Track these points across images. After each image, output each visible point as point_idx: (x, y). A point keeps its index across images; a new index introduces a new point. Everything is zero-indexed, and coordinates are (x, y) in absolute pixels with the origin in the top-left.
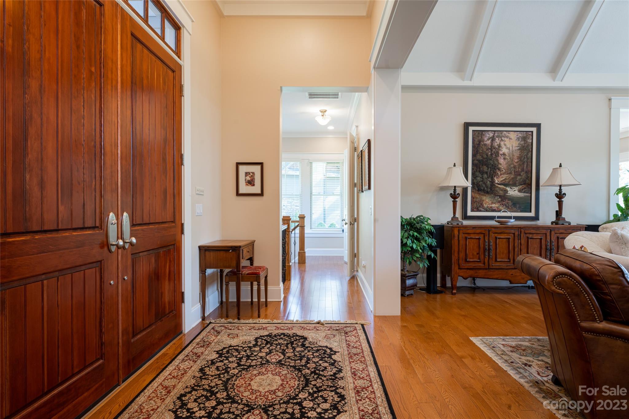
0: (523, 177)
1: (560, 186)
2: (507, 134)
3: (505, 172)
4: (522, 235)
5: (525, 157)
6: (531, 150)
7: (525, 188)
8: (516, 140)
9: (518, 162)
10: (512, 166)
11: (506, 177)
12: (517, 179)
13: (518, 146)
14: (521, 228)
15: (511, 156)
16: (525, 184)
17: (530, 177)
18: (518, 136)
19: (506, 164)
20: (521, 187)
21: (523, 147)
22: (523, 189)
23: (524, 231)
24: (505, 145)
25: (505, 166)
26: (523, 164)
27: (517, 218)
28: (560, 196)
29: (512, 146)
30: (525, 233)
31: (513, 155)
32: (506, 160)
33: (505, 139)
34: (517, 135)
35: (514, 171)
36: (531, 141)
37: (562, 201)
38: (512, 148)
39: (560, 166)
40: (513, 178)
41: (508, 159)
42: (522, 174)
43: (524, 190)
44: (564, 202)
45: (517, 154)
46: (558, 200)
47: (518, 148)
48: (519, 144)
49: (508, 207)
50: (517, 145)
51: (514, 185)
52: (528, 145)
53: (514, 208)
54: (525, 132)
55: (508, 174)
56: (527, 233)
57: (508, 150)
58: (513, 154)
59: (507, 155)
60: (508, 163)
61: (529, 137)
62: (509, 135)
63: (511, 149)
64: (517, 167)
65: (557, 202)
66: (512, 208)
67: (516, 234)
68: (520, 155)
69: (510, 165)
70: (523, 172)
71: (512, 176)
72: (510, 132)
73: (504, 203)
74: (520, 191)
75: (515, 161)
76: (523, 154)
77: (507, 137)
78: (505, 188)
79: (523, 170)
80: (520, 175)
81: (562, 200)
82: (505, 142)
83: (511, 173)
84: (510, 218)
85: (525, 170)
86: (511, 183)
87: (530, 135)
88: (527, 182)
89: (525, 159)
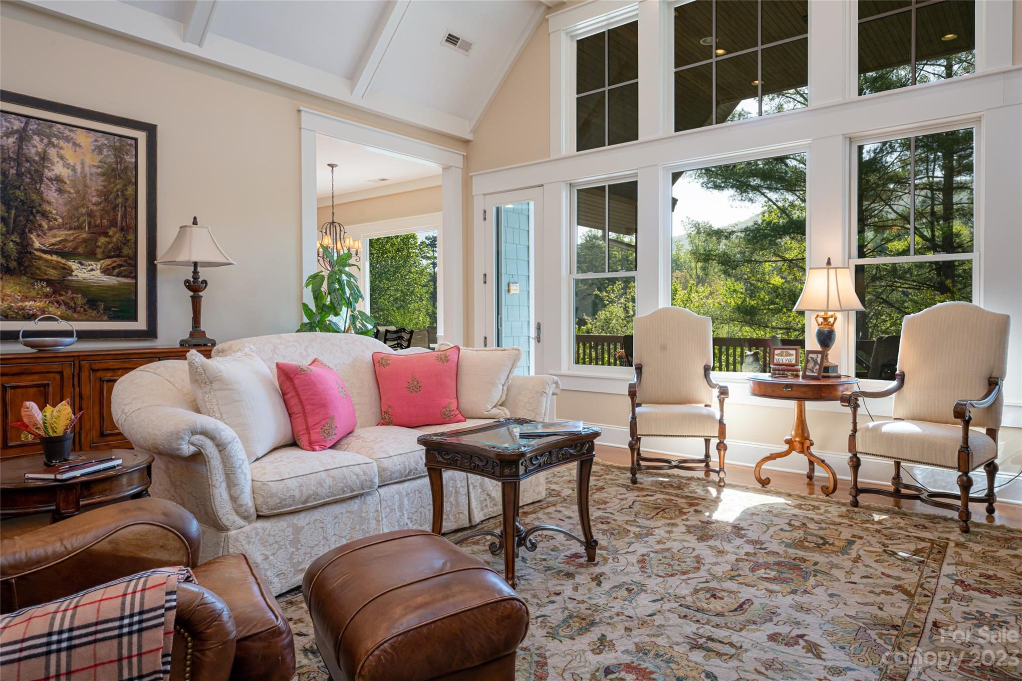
0: (115, 240)
1: (195, 266)
2: (67, 132)
3: (63, 224)
4: (84, 375)
5: (118, 195)
6: (133, 180)
7: (120, 266)
8: (93, 151)
9: (99, 204)
10: (84, 211)
11: (67, 235)
12: (99, 244)
13: (98, 167)
14: (81, 358)
15: (80, 187)
16: (118, 256)
17: (133, 241)
18: (99, 144)
19: (65, 204)
20: (108, 262)
21: (113, 170)
22: (114, 268)
23: (90, 364)
24: (62, 157)
25: (63, 209)
26: (115, 208)
27: (83, 335)
28: (195, 287)
29: (83, 164)
30: (93, 370)
31: (86, 186)
32: (66, 195)
33: (62, 143)
34: (96, 141)
35: (89, 223)
36: (133, 160)
37: (200, 298)
38: (83, 167)
39: (195, 222)
40: (85, 241)
41: (70, 192)
42: (111, 233)
43: (116, 271)
45: (97, 184)
46: (192, 294)
47: (100, 170)
48: (100, 162)
49: (75, 309)
50: (96, 164)
51: (91, 255)
52: (126, 168)
53: (90, 311)
54: (117, 138)
55: (70, 229)
56: (98, 370)
57: (70, 171)
58: (85, 182)
59: (68, 182)
60: (70, 202)
61: (128, 150)
62: (72, 135)
63: (79, 170)
64: (98, 214)
65: (190, 299)
66: (85, 310)
67: (68, 372)
68: (105, 187)
69: (77, 209)
70: (113, 229)
71: (84, 235)
72: (74, 129)
73: (62, 298)
74: (106, 271)
75: (90, 201)
76: (112, 185)
77: (67, 139)
78: (63, 261)
79: (114, 223)
80: (105, 234)
81: (200, 294)
82: (61, 151)
83: (80, 227)
84: (68, 334)
85: (119, 222)
86: (80, 250)
87: (130, 145)
88: (126, 251)
89: (120, 200)
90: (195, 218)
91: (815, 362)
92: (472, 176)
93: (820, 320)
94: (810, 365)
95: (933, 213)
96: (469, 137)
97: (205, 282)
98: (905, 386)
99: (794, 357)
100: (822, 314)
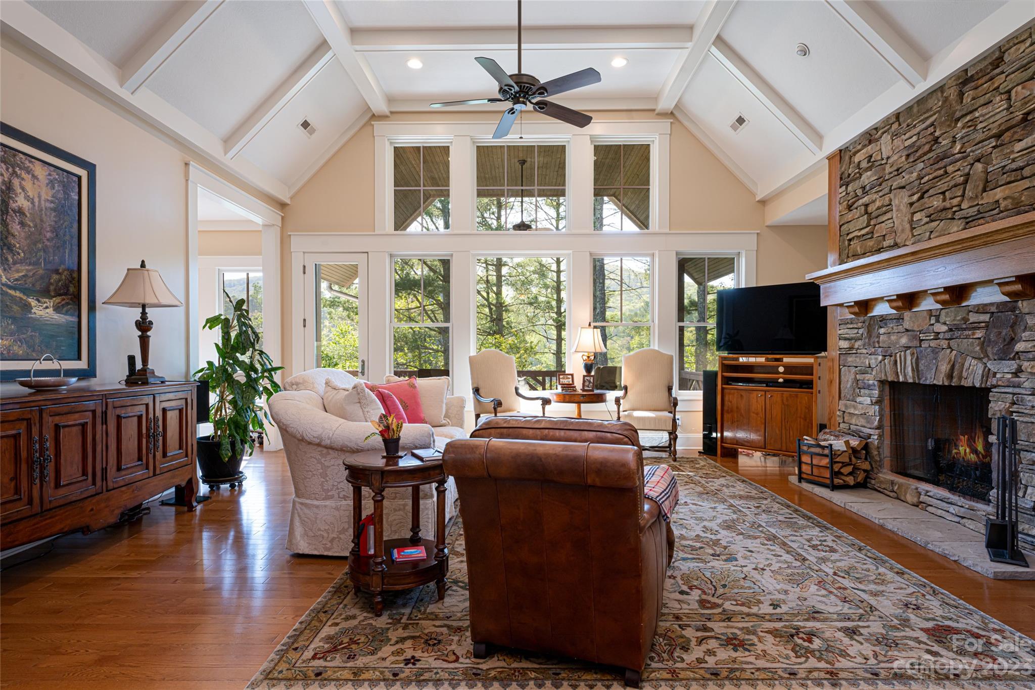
0: (63, 277)
1: (144, 307)
2: (27, 163)
3: (24, 258)
4: (109, 412)
5: (66, 232)
6: (77, 218)
7: (68, 304)
8: (47, 184)
9: (52, 239)
10: (40, 246)
11: (27, 270)
12: (52, 281)
13: (51, 202)
14: (107, 396)
15: (38, 221)
16: (66, 294)
17: (76, 279)
18: (52, 178)
19: (26, 238)
20: (59, 299)
21: (62, 206)
22: (63, 306)
23: (113, 401)
24: (23, 189)
25: (24, 243)
26: (63, 245)
28: (144, 326)
29: (39, 197)
30: (114, 408)
31: (42, 220)
32: (27, 229)
33: (23, 174)
34: (50, 175)
35: (45, 259)
36: (77, 198)
37: (148, 337)
38: (40, 201)
39: (143, 265)
40: (41, 277)
41: (29, 226)
42: (60, 271)
43: (65, 309)
44: (151, 339)
45: (50, 219)
46: (140, 333)
47: (53, 204)
48: (53, 196)
49: (34, 348)
50: (50, 198)
51: (46, 292)
52: (72, 205)
54: (65, 174)
55: (30, 264)
56: (117, 407)
57: (30, 203)
58: (41, 216)
59: (28, 215)
60: (30, 236)
61: (74, 187)
62: (31, 166)
63: (37, 204)
64: (51, 250)
65: (138, 338)
68: (56, 222)
69: (35, 243)
70: (61, 267)
71: (41, 271)
72: (33, 160)
74: (57, 309)
75: (45, 236)
76: (61, 222)
77: (28, 170)
78: (25, 297)
79: (62, 260)
81: (149, 333)
82: (23, 182)
83: (37, 263)
85: (67, 263)
86: (37, 287)
87: (76, 182)
88: (72, 289)
89: (67, 238)
90: (143, 262)
91: (590, 382)
92: (290, 235)
93: (585, 358)
94: (587, 383)
95: (488, 281)
96: (288, 201)
97: (151, 323)
98: (628, 393)
99: (571, 380)
100: (586, 354)
